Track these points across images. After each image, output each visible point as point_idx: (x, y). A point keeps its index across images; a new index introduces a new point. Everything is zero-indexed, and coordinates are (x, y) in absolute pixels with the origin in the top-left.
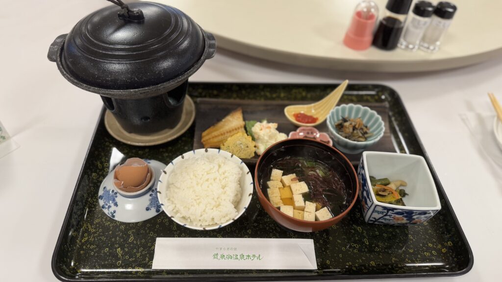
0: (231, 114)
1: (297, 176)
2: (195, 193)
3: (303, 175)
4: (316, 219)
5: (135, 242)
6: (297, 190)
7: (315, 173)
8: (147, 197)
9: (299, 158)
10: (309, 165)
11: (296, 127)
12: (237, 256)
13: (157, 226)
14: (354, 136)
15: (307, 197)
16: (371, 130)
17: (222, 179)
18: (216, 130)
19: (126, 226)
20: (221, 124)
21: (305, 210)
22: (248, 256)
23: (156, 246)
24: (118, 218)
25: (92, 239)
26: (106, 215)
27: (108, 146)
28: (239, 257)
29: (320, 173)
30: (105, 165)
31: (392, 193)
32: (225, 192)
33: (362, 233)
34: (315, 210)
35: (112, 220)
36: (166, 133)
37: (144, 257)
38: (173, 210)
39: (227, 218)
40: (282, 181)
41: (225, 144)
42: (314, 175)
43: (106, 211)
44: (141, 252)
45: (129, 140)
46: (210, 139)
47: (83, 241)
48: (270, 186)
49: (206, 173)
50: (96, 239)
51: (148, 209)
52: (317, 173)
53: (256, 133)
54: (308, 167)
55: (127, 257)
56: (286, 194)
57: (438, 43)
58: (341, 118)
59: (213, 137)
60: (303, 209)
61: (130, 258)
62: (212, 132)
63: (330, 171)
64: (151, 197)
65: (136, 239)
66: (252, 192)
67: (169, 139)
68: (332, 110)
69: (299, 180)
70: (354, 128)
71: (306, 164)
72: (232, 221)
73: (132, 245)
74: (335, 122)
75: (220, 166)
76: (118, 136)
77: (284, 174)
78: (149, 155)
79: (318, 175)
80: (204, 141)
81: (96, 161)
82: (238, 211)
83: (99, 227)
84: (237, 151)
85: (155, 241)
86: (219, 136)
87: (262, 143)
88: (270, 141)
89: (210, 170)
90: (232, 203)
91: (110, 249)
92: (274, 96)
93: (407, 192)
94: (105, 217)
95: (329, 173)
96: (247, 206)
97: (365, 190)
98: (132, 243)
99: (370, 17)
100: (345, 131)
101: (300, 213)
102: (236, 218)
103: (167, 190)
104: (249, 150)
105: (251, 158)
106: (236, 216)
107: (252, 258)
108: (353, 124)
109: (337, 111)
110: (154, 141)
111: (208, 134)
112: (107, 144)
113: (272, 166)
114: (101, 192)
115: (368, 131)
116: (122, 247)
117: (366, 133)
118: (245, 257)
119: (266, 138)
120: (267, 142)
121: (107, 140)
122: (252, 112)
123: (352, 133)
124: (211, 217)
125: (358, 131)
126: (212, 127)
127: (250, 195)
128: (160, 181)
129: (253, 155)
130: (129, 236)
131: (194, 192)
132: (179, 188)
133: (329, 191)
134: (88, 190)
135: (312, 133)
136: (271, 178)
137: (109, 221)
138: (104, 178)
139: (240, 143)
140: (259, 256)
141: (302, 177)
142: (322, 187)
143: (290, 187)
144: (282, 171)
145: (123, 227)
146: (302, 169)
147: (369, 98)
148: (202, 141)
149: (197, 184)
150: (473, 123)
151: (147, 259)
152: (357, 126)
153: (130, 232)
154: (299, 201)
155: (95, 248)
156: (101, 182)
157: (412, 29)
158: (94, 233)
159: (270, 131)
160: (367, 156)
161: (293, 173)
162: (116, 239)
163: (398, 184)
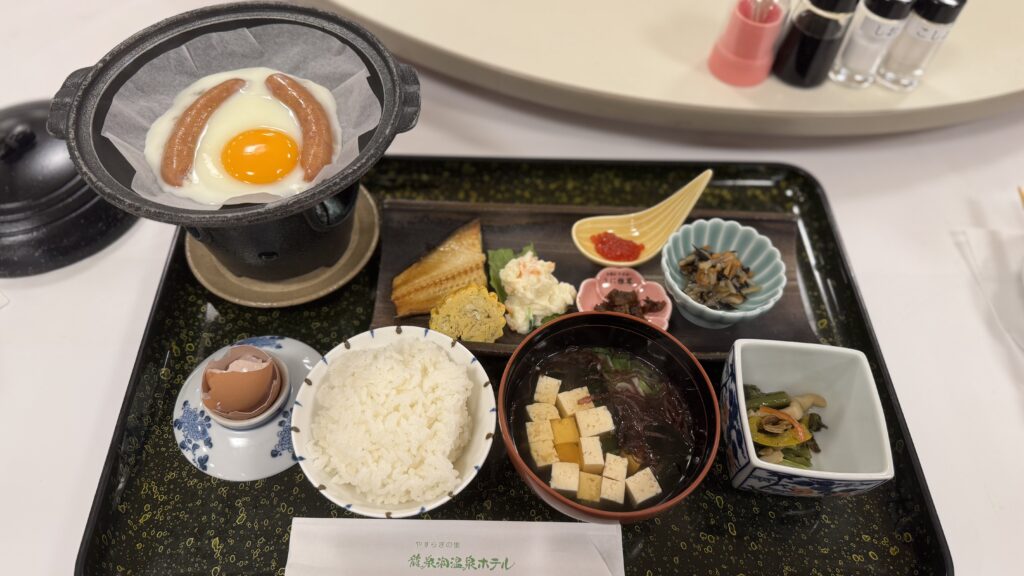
0: (457, 236)
1: (591, 392)
2: (370, 435)
3: (604, 390)
4: (628, 494)
5: (249, 524)
6: (588, 426)
7: (629, 386)
8: (274, 428)
9: (596, 349)
10: (618, 367)
11: (594, 269)
12: (460, 560)
13: (296, 490)
14: (718, 292)
15: (611, 443)
16: (757, 278)
17: (429, 403)
18: (425, 273)
19: (231, 489)
20: (434, 257)
21: (605, 474)
22: (484, 561)
23: (292, 533)
24: (215, 470)
25: (159, 517)
26: (189, 463)
27: (194, 304)
28: (463, 563)
29: (640, 386)
30: (187, 349)
31: (793, 427)
32: (435, 434)
33: (725, 509)
34: (625, 475)
35: (202, 476)
36: (317, 276)
37: (267, 557)
38: (326, 466)
39: (438, 491)
40: (558, 405)
41: (440, 310)
42: (628, 390)
43: (188, 455)
44: (262, 548)
45: (235, 296)
46: (409, 293)
47: (141, 521)
48: (532, 415)
49: (394, 392)
50: (169, 518)
51: (274, 454)
52: (633, 385)
53: (509, 283)
54: (617, 371)
55: (232, 558)
56: (566, 434)
57: (918, 72)
58: (693, 249)
59: (417, 290)
60: (599, 471)
61: (238, 560)
62: (415, 277)
63: (661, 381)
64: (281, 429)
65: (250, 518)
66: (492, 430)
67: (322, 293)
68: (674, 234)
69: (594, 401)
70: (721, 276)
71: (611, 364)
72: (447, 499)
73: (241, 532)
74: (680, 260)
75: (425, 371)
76: (213, 285)
77: (562, 389)
78: (280, 326)
79: (635, 389)
80: (397, 299)
81: (168, 340)
82: (460, 476)
83: (174, 490)
84: (467, 325)
85: (290, 523)
86: (428, 286)
87: (522, 304)
88: (536, 301)
89: (404, 383)
90: (449, 458)
91: (196, 540)
92: (553, 186)
93: (824, 421)
94: (187, 468)
95: (658, 387)
96: (480, 463)
97: (734, 427)
98: (243, 526)
99: (770, 15)
100: (701, 280)
101: (592, 480)
102: (456, 492)
103: (313, 422)
104: (492, 324)
105: (497, 341)
106: (456, 487)
107: (491, 566)
108: (719, 266)
109: (686, 235)
110: (290, 295)
111: (405, 283)
112: (192, 298)
113: (538, 368)
114: (178, 413)
115: (749, 281)
116: (222, 535)
117: (746, 285)
118: (477, 563)
119: (530, 295)
120: (532, 303)
121: (190, 289)
122: (503, 230)
123: (716, 285)
124: (404, 489)
125: (729, 282)
126: (415, 265)
127: (488, 437)
128: (297, 403)
129: (500, 333)
130: (235, 511)
131: (368, 436)
132: (336, 422)
133: (657, 429)
134: (152, 406)
135: (629, 281)
136: (536, 397)
137: (195, 476)
138: (185, 379)
139: (473, 307)
140: (507, 560)
141: (601, 395)
142: (642, 420)
143: (574, 417)
144: (560, 382)
145: (223, 490)
146: (602, 375)
147: (758, 192)
148: (393, 297)
149: (376, 416)
150: (980, 252)
151: (274, 564)
152: (726, 272)
153: (239, 503)
154: (592, 451)
155: (167, 538)
156: (178, 387)
157: (861, 41)
158: (165, 503)
159: (539, 280)
160: (744, 350)
161: (580, 385)
162: (209, 517)
163: (807, 402)
